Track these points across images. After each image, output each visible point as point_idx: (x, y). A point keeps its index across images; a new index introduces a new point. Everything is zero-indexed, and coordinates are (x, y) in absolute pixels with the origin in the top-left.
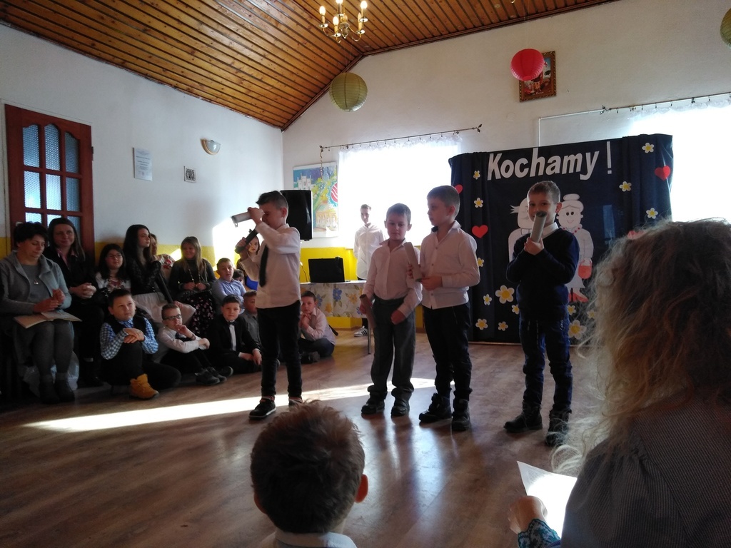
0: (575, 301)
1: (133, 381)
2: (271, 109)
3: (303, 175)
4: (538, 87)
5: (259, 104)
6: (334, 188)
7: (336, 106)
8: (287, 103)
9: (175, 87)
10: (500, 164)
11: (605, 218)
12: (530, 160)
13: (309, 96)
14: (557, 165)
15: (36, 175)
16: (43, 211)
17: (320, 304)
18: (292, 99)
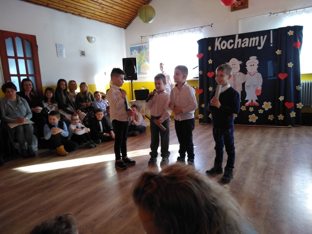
0: (253, 105)
1: (57, 148)
2: (118, 20)
3: (135, 49)
4: (240, 4)
5: (112, 18)
6: (148, 55)
7: (141, 21)
8: (125, 16)
9: (73, 14)
10: (220, 43)
12: (234, 40)
14: (247, 43)
15: (14, 60)
16: (19, 75)
17: (140, 110)
18: (127, 14)
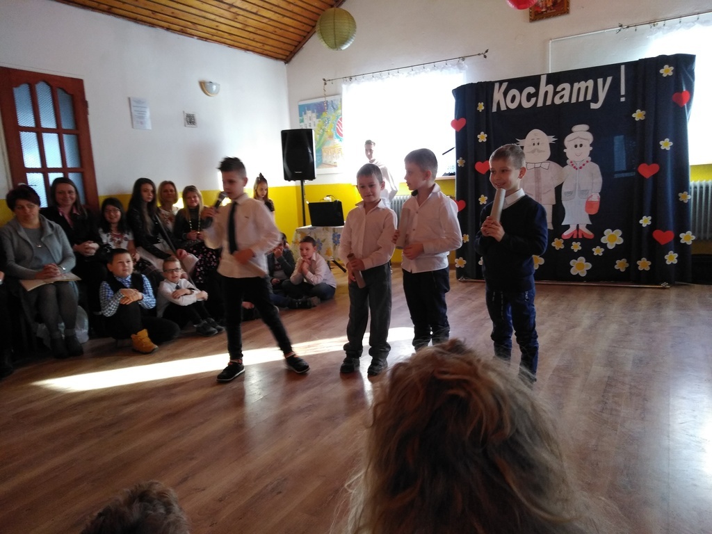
0: (580, 237)
1: (133, 336)
2: (271, 42)
3: (309, 109)
4: (550, 4)
5: (257, 38)
6: (339, 122)
7: (324, 45)
8: (287, 34)
9: (168, 29)
10: (505, 94)
11: (615, 150)
12: (537, 87)
13: (310, 25)
14: (566, 94)
15: (33, 136)
16: (44, 170)
17: (320, 248)
18: (292, 30)
